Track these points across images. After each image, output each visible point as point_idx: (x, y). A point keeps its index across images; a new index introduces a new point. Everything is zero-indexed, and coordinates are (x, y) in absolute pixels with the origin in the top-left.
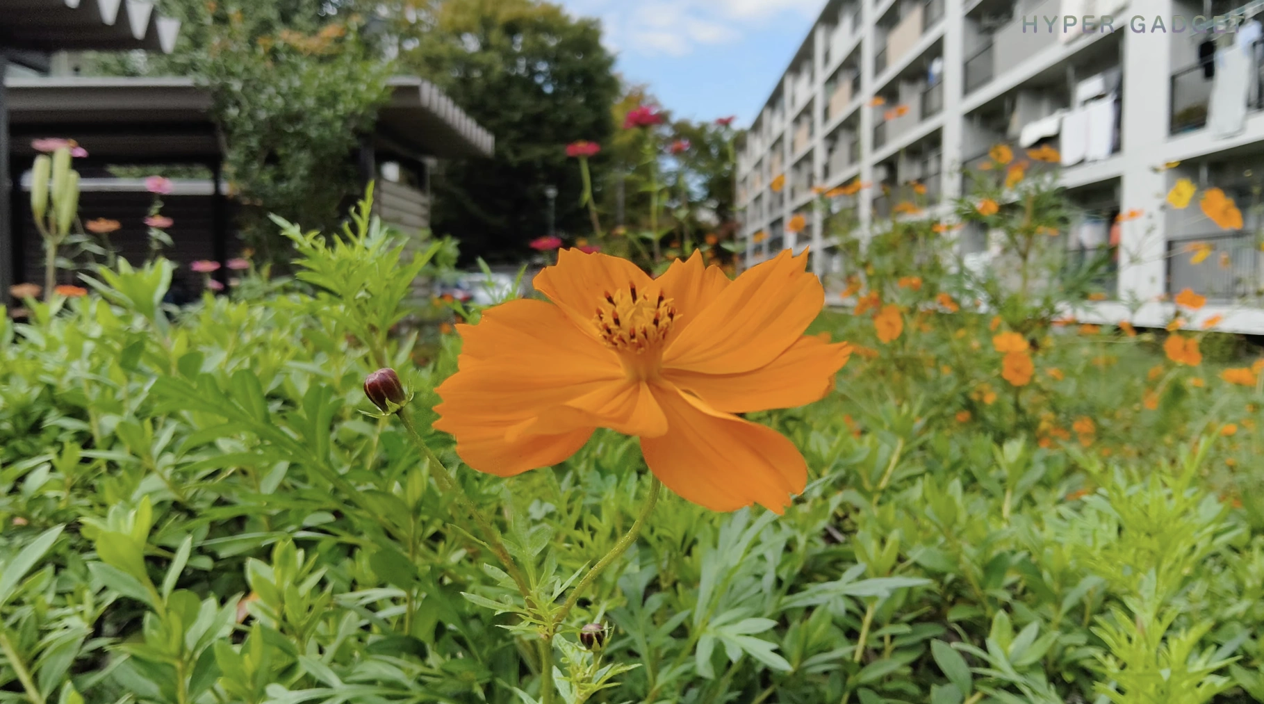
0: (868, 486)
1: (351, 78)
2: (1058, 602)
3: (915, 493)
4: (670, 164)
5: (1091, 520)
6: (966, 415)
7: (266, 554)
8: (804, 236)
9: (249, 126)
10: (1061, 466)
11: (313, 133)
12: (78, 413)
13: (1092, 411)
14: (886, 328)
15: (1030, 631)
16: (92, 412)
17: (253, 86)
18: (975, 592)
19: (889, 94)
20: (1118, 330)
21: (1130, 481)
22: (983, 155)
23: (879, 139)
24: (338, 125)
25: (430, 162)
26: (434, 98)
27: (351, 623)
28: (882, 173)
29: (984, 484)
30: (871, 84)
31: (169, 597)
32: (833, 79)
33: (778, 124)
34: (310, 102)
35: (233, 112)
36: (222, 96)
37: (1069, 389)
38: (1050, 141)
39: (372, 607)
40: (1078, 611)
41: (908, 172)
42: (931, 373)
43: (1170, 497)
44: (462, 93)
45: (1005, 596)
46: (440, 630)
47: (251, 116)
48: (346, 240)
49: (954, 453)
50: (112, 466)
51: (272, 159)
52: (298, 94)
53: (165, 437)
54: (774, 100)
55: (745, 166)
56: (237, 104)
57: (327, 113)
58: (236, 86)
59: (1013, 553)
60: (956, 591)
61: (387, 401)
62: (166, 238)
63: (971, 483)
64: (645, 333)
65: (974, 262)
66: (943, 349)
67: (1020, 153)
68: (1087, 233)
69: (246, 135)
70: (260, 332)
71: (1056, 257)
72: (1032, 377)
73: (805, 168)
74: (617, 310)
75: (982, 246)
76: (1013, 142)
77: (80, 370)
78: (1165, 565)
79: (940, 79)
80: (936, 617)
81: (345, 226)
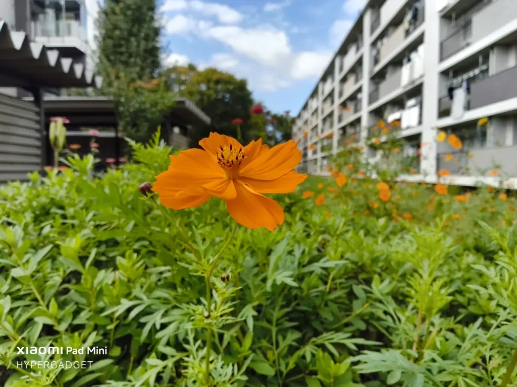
0: (332, 233)
1: (162, 97)
2: (396, 272)
3: (349, 235)
4: (270, 128)
5: (407, 244)
6: (367, 212)
7: (123, 255)
8: (315, 152)
9: (127, 113)
10: (399, 228)
11: (149, 116)
12: (62, 208)
13: (410, 210)
14: (340, 182)
15: (386, 282)
16: (66, 207)
17: (128, 100)
18: (369, 269)
19: (344, 105)
20: (420, 184)
21: (420, 230)
22: (375, 125)
23: (340, 120)
24: (158, 114)
25: (189, 127)
26: (191, 105)
27: (154, 278)
28: (341, 132)
29: (372, 232)
30: (338, 101)
31: (88, 269)
32: (325, 100)
33: (307, 115)
34: (148, 105)
35: (121, 109)
36: (118, 103)
37: (403, 203)
38: (399, 120)
39: (161, 273)
40: (404, 276)
41: (350, 131)
42: (356, 197)
43: (434, 236)
44: (200, 103)
45: (378, 270)
46: (183, 280)
47: (128, 110)
48: (151, 146)
49: (363, 222)
50: (73, 226)
51: (135, 125)
52: (144, 103)
53: (90, 215)
54: (305, 107)
55: (295, 129)
56: (123, 106)
57: (154, 110)
58: (123, 100)
59: (382, 255)
60: (362, 268)
61: (147, 193)
62: (97, 151)
63: (367, 233)
64: (232, 162)
65: (372, 161)
66: (359, 189)
67: (388, 125)
68: (410, 151)
69: (126, 116)
70: (126, 181)
71: (399, 158)
72: (390, 198)
73: (315, 130)
74: (224, 152)
75: (374, 156)
76: (385, 121)
77: (62, 193)
78: (432, 259)
79: (360, 100)
80: (355, 277)
81: (151, 141)
